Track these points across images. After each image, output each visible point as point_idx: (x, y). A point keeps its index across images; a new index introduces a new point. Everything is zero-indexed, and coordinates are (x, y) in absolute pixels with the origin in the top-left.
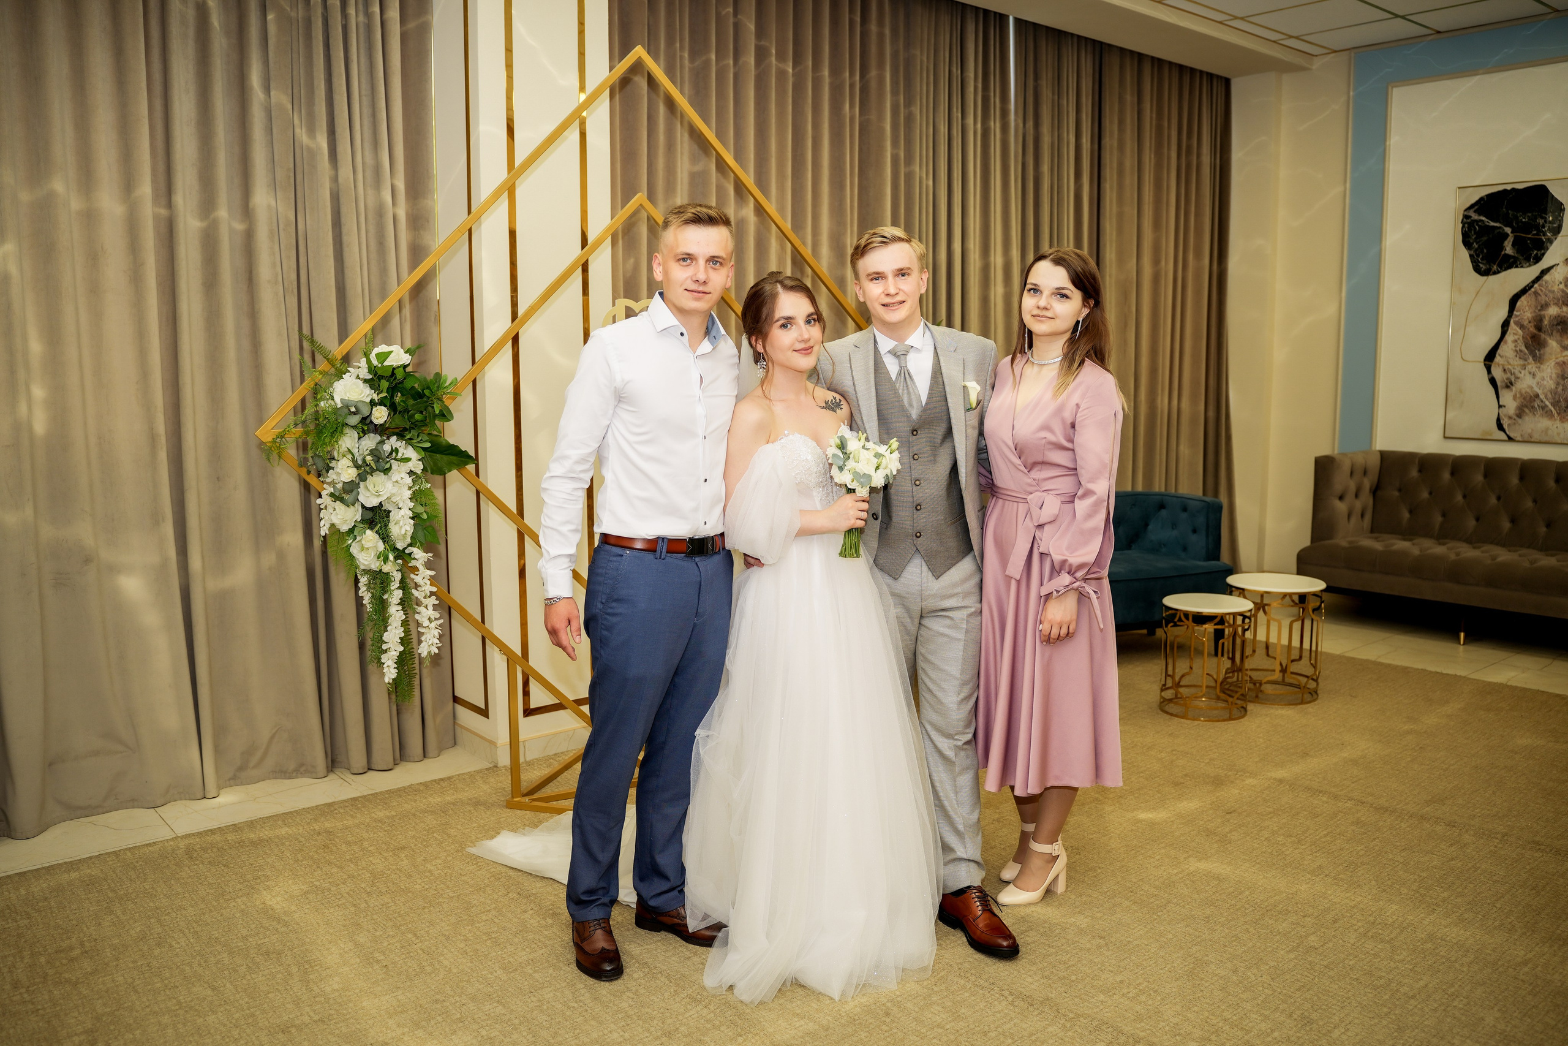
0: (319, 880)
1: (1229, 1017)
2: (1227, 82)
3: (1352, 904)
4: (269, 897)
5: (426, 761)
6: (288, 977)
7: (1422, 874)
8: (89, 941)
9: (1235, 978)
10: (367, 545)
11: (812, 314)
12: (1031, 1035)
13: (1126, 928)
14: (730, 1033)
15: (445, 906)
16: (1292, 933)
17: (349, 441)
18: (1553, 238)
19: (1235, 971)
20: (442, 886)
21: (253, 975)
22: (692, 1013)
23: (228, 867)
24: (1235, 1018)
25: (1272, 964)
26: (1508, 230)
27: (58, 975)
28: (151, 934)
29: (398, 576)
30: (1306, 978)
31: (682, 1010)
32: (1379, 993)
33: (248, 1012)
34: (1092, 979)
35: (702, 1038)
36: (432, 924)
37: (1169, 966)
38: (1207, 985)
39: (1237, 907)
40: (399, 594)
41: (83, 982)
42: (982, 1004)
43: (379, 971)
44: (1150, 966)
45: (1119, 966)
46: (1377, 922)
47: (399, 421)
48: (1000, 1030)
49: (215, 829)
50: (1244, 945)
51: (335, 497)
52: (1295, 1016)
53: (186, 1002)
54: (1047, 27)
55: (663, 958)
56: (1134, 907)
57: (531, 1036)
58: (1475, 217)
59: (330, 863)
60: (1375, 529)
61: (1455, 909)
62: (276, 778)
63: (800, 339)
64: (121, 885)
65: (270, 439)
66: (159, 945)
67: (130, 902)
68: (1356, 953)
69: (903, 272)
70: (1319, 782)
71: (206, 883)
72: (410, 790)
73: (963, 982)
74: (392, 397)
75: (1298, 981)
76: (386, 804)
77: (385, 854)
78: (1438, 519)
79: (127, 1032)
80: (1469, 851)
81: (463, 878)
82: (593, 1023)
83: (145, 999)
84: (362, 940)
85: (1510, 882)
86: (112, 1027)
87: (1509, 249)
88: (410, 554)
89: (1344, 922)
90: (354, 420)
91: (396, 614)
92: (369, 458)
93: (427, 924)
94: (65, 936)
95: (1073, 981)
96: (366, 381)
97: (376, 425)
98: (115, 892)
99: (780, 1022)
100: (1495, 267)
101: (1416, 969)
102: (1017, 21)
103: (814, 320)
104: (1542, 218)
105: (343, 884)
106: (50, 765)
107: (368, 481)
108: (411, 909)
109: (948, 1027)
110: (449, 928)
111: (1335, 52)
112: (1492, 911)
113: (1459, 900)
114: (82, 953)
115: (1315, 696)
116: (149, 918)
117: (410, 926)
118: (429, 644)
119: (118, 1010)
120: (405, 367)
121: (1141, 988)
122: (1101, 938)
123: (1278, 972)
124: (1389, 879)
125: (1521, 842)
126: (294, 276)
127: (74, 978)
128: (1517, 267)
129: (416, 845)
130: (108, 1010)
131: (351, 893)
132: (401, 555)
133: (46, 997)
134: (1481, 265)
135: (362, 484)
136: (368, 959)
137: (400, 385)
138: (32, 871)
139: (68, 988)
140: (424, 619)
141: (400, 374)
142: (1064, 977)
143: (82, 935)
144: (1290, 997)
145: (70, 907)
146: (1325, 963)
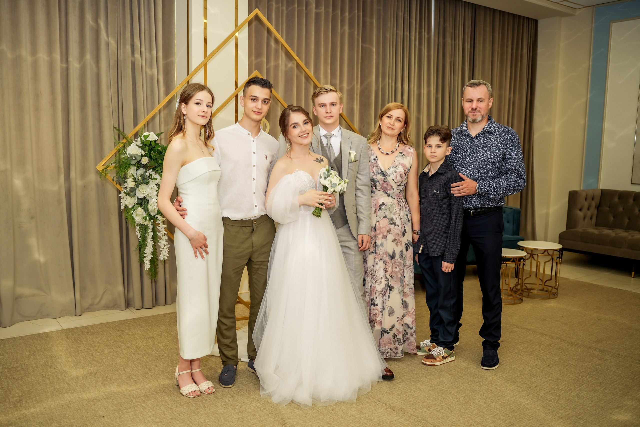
0: (115, 348)
1: (478, 420)
2: (536, 21)
3: (546, 380)
4: (95, 353)
5: (166, 306)
6: (97, 382)
7: (582, 370)
8: (24, 365)
9: (485, 406)
10: (139, 213)
11: (306, 120)
12: (391, 421)
13: (443, 384)
14: (267, 413)
15: (163, 360)
16: (516, 390)
17: (132, 171)
19: (486, 403)
20: (163, 352)
21: (84, 381)
22: (253, 404)
23: (81, 342)
24: (480, 421)
25: (503, 401)
27: (11, 376)
28: (48, 364)
29: (151, 227)
30: (516, 408)
31: (249, 403)
32: (547, 415)
33: (80, 393)
34: (423, 402)
35: (255, 414)
36: (157, 366)
37: (457, 400)
38: (472, 408)
39: (494, 379)
40: (151, 234)
41: (20, 379)
42: (373, 409)
43: (133, 382)
44: (449, 399)
45: (436, 398)
46: (555, 388)
47: (153, 164)
48: (378, 419)
49: (78, 327)
50: (493, 394)
51: (127, 194)
52: (507, 422)
53: (57, 388)
55: (246, 384)
56: (449, 376)
57: (187, 409)
59: (121, 342)
60: (597, 224)
61: (592, 385)
62: (105, 310)
63: (302, 131)
64: (39, 346)
65: (101, 170)
66: (50, 368)
67: (42, 352)
68: (542, 400)
69: (333, 104)
70: (547, 331)
71: (71, 347)
72: (158, 316)
73: (367, 400)
74: (150, 153)
75: (513, 408)
76: (147, 321)
77: (143, 340)
78: (627, 221)
79: (34, 397)
80: (607, 362)
81: (172, 350)
82: (213, 406)
83: (42, 386)
84: (128, 371)
85: (622, 376)
86: (28, 395)
88: (157, 218)
89: (540, 387)
90: (133, 162)
91: (150, 242)
92: (140, 178)
93: (155, 366)
94: (16, 362)
95: (414, 403)
96: (140, 147)
97: (144, 165)
98: (36, 348)
99: (288, 410)
101: (567, 407)
103: (307, 122)
105: (125, 350)
106: (16, 299)
107: (139, 187)
108: (149, 360)
109: (357, 416)
110: (163, 368)
111: (587, 7)
112: (609, 387)
113: (595, 381)
114: (21, 369)
115: (556, 296)
116: (48, 358)
117: (148, 366)
118: (164, 255)
119: (31, 390)
120: (155, 141)
121: (443, 407)
122: (431, 387)
123: (505, 404)
124: (566, 371)
125: (632, 360)
126: (116, 105)
127: (17, 377)
129: (156, 337)
130: (28, 389)
131: (127, 353)
132: (152, 218)
133: (6, 383)
135: (137, 189)
136: (129, 377)
137: (153, 149)
138: (7, 339)
139: (14, 381)
140: (162, 245)
141: (153, 144)
142: (411, 401)
143: (22, 363)
144: (507, 414)
145: (19, 352)
146: (527, 402)
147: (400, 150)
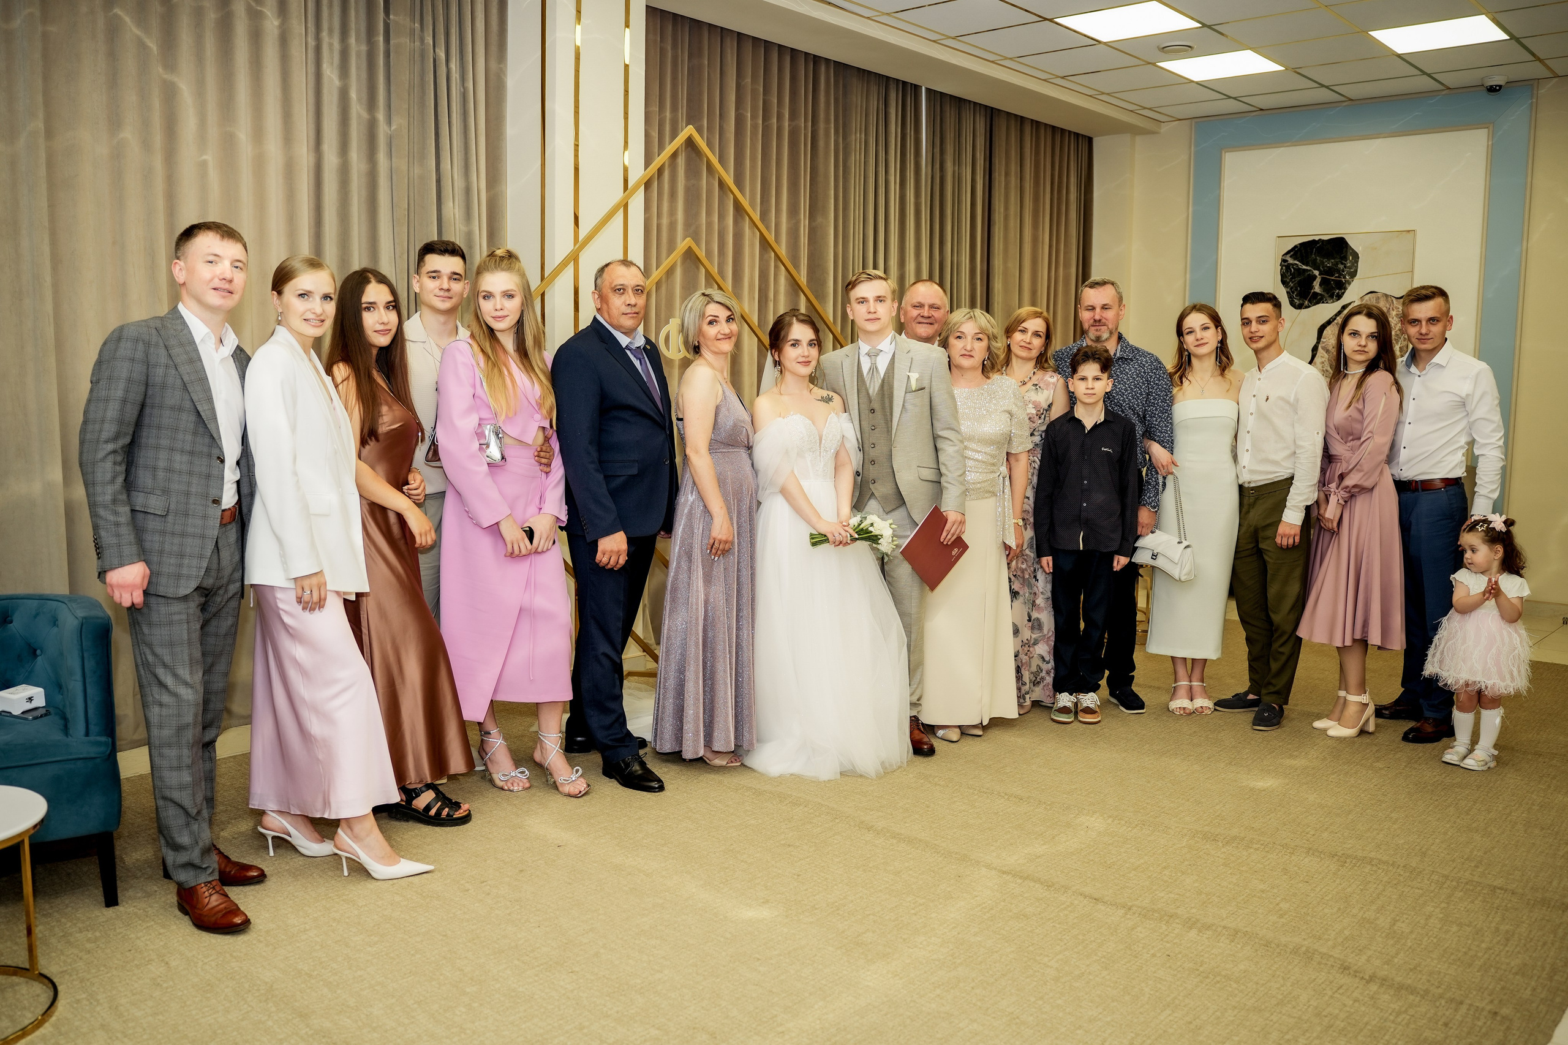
2: (1090, 140)
11: (813, 340)
18: (1350, 280)
26: (1316, 273)
54: (951, 96)
58: (1291, 261)
63: (802, 355)
69: (881, 299)
87: (1317, 288)
100: (1306, 303)
102: (928, 90)
103: (815, 345)
104: (1342, 264)
111: (1180, 120)
128: (1323, 303)
134: (1296, 301)
147: (1035, 380)
